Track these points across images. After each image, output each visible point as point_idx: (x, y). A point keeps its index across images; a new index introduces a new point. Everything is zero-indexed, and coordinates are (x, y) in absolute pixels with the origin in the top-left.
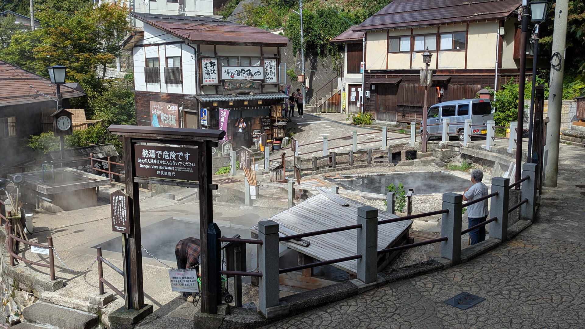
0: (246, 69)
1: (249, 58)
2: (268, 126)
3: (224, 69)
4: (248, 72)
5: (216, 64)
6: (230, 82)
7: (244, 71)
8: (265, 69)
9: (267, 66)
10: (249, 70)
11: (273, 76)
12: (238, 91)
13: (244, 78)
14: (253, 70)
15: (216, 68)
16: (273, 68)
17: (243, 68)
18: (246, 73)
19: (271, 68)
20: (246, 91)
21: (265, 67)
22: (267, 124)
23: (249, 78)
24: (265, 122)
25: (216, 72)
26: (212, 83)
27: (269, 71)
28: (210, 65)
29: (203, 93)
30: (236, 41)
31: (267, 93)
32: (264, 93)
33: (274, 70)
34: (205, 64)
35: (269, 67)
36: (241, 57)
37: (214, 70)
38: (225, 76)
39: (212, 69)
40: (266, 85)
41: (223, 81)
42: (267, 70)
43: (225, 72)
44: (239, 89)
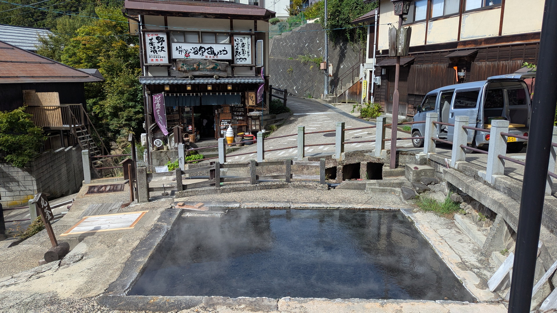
0: (206, 46)
1: (215, 34)
2: (241, 116)
3: (174, 46)
4: (209, 50)
5: (165, 39)
6: (184, 62)
7: (203, 49)
8: (235, 48)
9: (237, 44)
10: (211, 48)
11: (246, 56)
12: (197, 73)
13: (204, 57)
14: (217, 48)
15: (165, 44)
16: (246, 46)
17: (203, 45)
18: (207, 51)
19: (243, 46)
20: (208, 73)
21: (235, 45)
22: (240, 113)
23: (211, 57)
24: (237, 111)
25: (166, 49)
26: (160, 62)
27: (240, 50)
28: (157, 41)
29: (150, 75)
30: (190, 11)
31: (239, 77)
32: (235, 77)
33: (248, 49)
34: (150, 40)
35: (240, 45)
36: (202, 32)
37: (163, 47)
38: (176, 55)
39: (160, 46)
40: (236, 66)
41: (175, 60)
42: (237, 49)
43: (177, 49)
44: (198, 70)
